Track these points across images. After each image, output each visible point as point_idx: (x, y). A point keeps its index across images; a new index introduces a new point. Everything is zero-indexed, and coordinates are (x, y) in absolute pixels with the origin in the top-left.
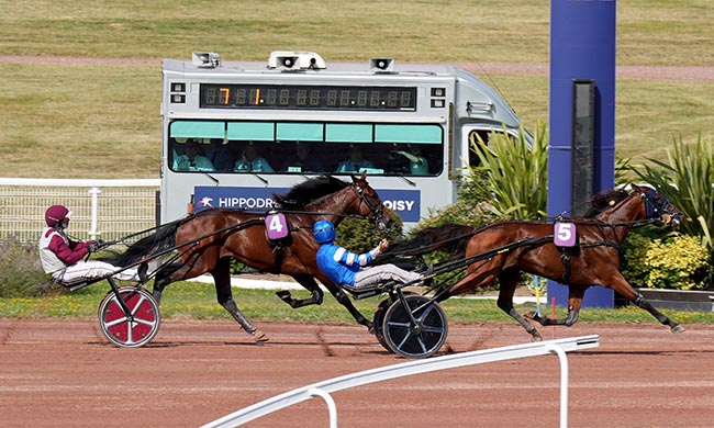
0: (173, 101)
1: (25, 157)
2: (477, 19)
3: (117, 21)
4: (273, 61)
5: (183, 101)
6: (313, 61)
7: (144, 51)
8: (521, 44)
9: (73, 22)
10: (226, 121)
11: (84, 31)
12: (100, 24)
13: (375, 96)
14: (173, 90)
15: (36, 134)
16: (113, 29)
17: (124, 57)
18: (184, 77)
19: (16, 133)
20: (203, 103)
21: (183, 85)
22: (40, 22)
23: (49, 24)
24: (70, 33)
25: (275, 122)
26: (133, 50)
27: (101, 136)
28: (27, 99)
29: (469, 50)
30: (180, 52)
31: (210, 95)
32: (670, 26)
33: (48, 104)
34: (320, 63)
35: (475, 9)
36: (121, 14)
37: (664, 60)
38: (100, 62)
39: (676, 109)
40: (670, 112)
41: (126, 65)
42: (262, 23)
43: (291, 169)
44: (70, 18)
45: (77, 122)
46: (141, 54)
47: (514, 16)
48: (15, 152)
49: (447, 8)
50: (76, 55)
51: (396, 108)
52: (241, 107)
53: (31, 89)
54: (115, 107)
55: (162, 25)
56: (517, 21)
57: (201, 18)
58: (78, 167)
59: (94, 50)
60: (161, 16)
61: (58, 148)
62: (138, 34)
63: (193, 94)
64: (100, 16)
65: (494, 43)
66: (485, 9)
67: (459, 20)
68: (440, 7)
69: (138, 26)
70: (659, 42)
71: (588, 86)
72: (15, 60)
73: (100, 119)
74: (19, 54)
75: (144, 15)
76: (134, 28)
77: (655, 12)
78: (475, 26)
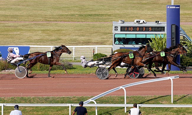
0: (115, 30)
1: (59, 42)
2: (149, 13)
3: (76, 14)
4: (135, 22)
5: (117, 30)
6: (144, 21)
7: (82, 20)
8: (158, 18)
9: (67, 15)
10: (126, 34)
11: (70, 16)
12: (73, 15)
13: (156, 29)
14: (115, 28)
15: (61, 37)
16: (76, 16)
17: (78, 22)
18: (117, 25)
19: (57, 37)
20: (121, 31)
21: (117, 27)
22: (61, 15)
23: (62, 15)
24: (67, 17)
25: (136, 34)
26: (80, 20)
27: (74, 37)
28: (59, 30)
29: (148, 19)
30: (89, 21)
31: (123, 29)
32: (188, 14)
33: (63, 31)
34: (145, 22)
35: (149, 11)
36: (77, 13)
37: (188, 21)
38: (73, 23)
39: (190, 31)
40: (189, 31)
41: (78, 23)
42: (106, 15)
43: (139, 44)
44: (67, 14)
45: (69, 35)
46: (82, 21)
47: (157, 12)
48: (57, 41)
49: (143, 11)
50: (68, 21)
51: (161, 31)
52: (129, 31)
53: (59, 28)
54: (76, 31)
55: (85, 15)
56: (157, 13)
57: (93, 14)
58: (70, 44)
59: (72, 20)
60: (85, 13)
61: (65, 40)
62: (80, 17)
63: (119, 29)
64: (73, 13)
65: (153, 18)
66: (151, 11)
67: (146, 13)
68: (142, 11)
69: (80, 15)
70: (187, 17)
71: (174, 26)
72: (56, 22)
73: (74, 34)
74: (57, 21)
75: (82, 13)
76: (80, 16)
77: (185, 11)
78: (149, 15)
